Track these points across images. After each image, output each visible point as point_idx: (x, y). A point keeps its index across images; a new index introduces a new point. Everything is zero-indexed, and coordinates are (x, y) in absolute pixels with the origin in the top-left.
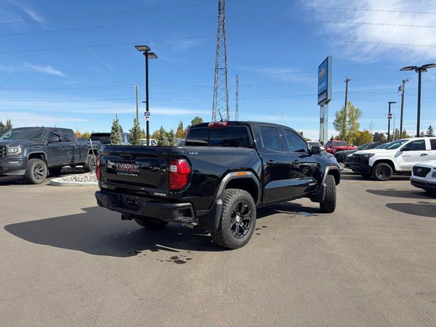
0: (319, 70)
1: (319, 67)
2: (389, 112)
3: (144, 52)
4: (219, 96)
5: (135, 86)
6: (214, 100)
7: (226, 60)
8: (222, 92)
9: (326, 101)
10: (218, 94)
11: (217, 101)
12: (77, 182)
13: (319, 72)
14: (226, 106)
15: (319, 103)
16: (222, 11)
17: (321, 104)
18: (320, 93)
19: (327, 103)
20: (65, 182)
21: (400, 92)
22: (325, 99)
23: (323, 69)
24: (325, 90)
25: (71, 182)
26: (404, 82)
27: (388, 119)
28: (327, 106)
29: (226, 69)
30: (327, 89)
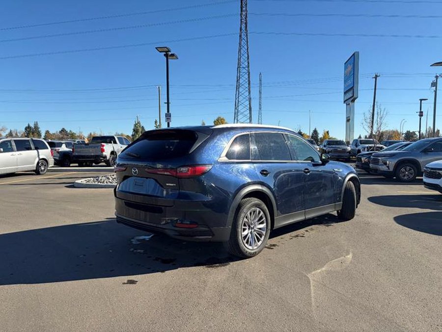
0: (345, 67)
1: (345, 63)
2: (421, 109)
3: (165, 53)
4: (241, 96)
5: (158, 87)
6: (236, 99)
7: (248, 58)
8: (245, 91)
9: (352, 98)
10: (240, 94)
11: (239, 100)
12: (99, 183)
13: (346, 68)
14: (248, 106)
15: (345, 102)
16: (244, 9)
18: (346, 90)
19: (353, 101)
20: (88, 183)
21: (433, 88)
23: (349, 65)
24: (351, 88)
25: (94, 183)
26: (437, 77)
27: (419, 117)
28: (354, 105)
29: (248, 67)
30: (353, 87)
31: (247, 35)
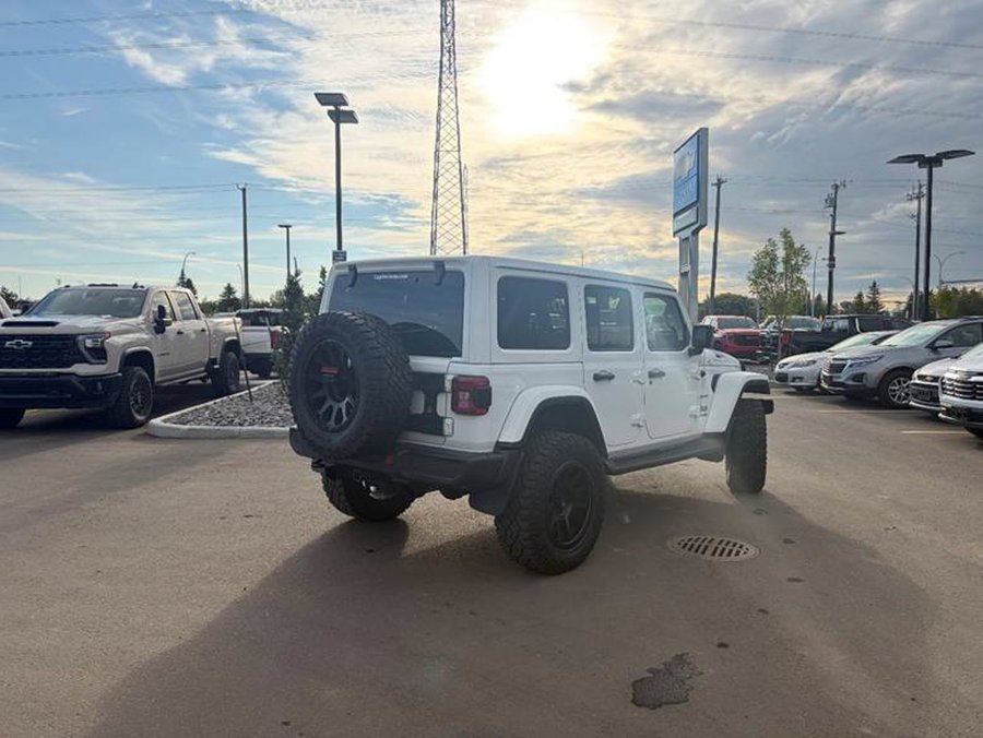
2: (831, 253)
3: (332, 108)
4: (442, 214)
5: (241, 187)
7: (458, 133)
8: (451, 204)
9: (696, 226)
10: (441, 211)
11: (439, 224)
14: (461, 238)
15: (675, 233)
16: (449, 19)
17: (679, 234)
18: (677, 210)
19: (696, 233)
21: (828, 209)
22: (693, 224)
24: (693, 204)
26: (836, 187)
27: (828, 269)
28: (697, 240)
29: (459, 150)
30: (697, 202)
31: (455, 78)
